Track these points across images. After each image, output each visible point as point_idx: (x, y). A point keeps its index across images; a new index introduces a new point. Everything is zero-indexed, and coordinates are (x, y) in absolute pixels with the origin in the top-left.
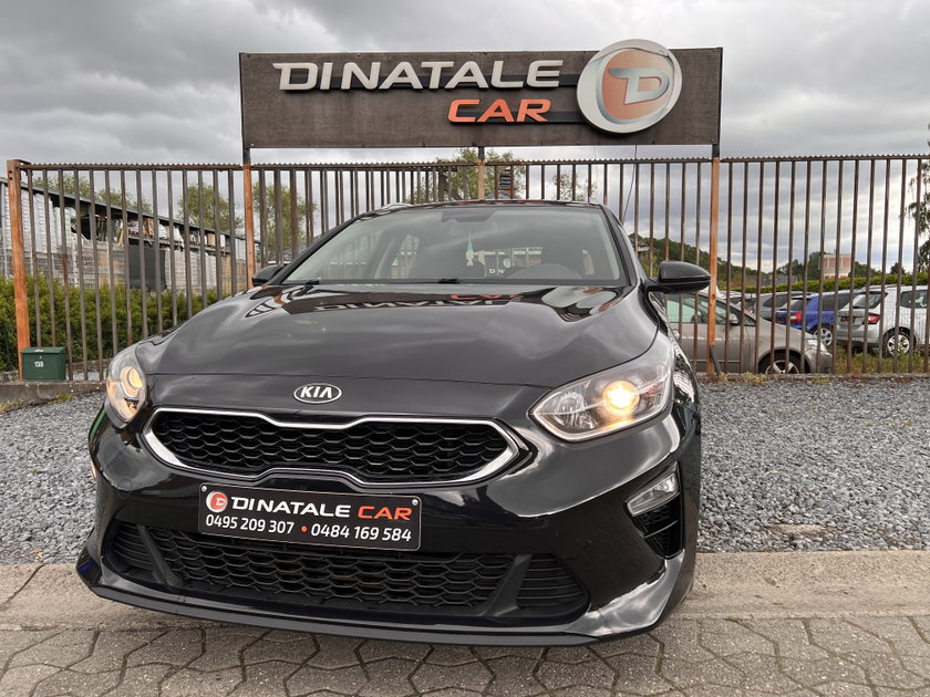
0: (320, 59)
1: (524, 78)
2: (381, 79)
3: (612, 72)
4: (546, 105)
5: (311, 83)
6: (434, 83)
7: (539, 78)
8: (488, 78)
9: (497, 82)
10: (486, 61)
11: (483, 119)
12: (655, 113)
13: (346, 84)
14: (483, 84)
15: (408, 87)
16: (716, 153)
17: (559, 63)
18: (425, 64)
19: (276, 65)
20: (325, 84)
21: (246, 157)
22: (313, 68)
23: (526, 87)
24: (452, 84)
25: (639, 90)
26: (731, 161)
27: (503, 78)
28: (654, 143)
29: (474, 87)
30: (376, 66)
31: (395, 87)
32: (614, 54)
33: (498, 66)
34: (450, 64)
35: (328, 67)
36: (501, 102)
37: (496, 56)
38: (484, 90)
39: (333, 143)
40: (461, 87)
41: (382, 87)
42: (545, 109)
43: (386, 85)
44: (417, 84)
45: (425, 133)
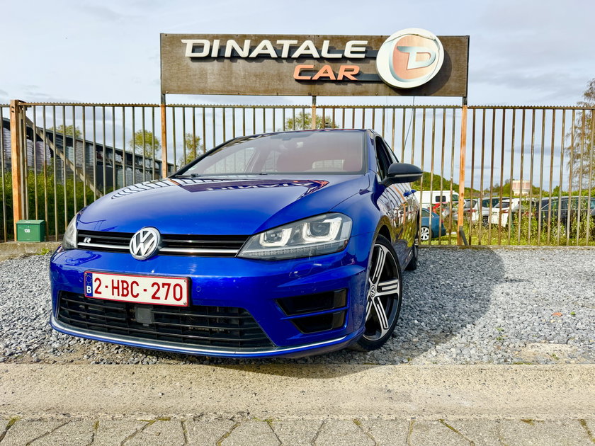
0: (212, 38)
1: (343, 52)
2: (250, 51)
3: (400, 48)
4: (357, 68)
5: (205, 53)
6: (285, 54)
7: (352, 52)
8: (319, 52)
9: (325, 54)
10: (318, 40)
11: (316, 77)
12: (426, 76)
13: (228, 54)
14: (316, 55)
15: (268, 56)
16: (465, 103)
17: (365, 42)
19: (183, 41)
20: (215, 54)
21: (163, 100)
22: (207, 44)
23: (344, 58)
24: (296, 55)
25: (417, 61)
26: (474, 108)
27: (329, 52)
28: (425, 95)
29: (310, 57)
30: (247, 43)
31: (260, 56)
33: (326, 44)
34: (295, 42)
35: (216, 44)
36: (327, 67)
37: (325, 38)
38: (316, 59)
40: (303, 57)
41: (251, 56)
42: (356, 72)
43: (254, 55)
44: (274, 55)
45: (278, 86)
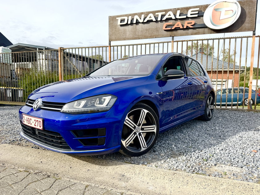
3: (216, 10)
5: (125, 23)
6: (159, 19)
7: (191, 14)
8: (175, 16)
9: (178, 17)
10: (175, 11)
11: (173, 28)
12: (231, 22)
13: (135, 22)
15: (151, 21)
16: (254, 34)
17: (198, 9)
19: (117, 18)
20: (129, 22)
21: (110, 44)
22: (126, 18)
23: (187, 17)
24: (164, 19)
25: (225, 15)
27: (180, 15)
29: (171, 19)
30: (143, 16)
31: (148, 21)
32: (216, 4)
33: (178, 12)
34: (164, 13)
35: (130, 17)
36: (179, 23)
38: (174, 19)
40: (167, 20)
42: (193, 24)
43: (145, 21)
45: (156, 34)
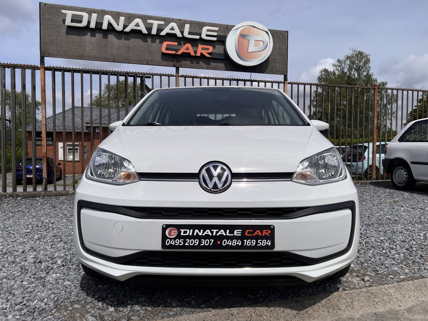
0: (90, 12)
1: (200, 34)
2: (125, 27)
3: (242, 36)
4: (211, 49)
5: (84, 24)
6: (154, 32)
7: (207, 35)
8: (182, 32)
9: (186, 35)
10: (181, 24)
11: (180, 53)
12: (261, 58)
13: (105, 27)
14: (179, 35)
15: (140, 32)
16: (286, 79)
17: (217, 29)
18: (149, 21)
19: (63, 11)
20: (93, 25)
21: (42, 61)
22: (85, 16)
23: (201, 39)
24: (163, 33)
25: (254, 46)
26: (292, 84)
27: (190, 33)
28: (259, 73)
29: (174, 35)
30: (122, 19)
31: (133, 31)
32: (243, 28)
33: (187, 26)
34: (163, 23)
35: (94, 16)
36: (189, 45)
37: (186, 22)
38: (180, 38)
39: (96, 58)
40: (168, 35)
41: (125, 31)
42: (210, 51)
43: (128, 29)
44: (145, 31)
45: (148, 58)
